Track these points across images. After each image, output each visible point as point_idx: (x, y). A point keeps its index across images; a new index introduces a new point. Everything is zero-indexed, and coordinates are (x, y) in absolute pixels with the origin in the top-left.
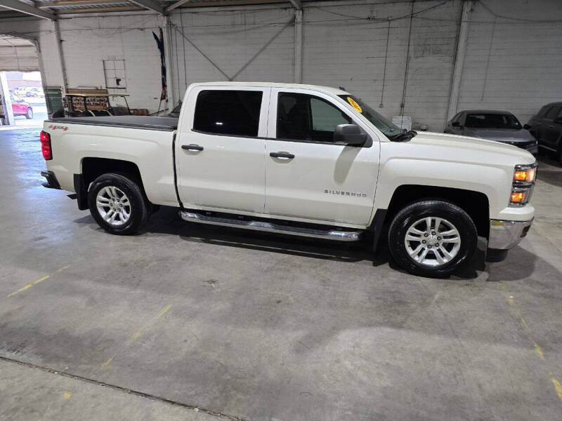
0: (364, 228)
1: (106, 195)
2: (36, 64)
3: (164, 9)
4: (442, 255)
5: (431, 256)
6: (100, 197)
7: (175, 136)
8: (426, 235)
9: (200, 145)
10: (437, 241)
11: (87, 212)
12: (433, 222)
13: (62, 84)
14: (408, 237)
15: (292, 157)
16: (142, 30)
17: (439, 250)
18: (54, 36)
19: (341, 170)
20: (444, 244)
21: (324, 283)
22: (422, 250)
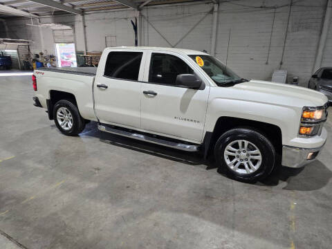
0: (200, 143)
1: (61, 112)
2: (72, 39)
3: (138, 6)
4: (250, 167)
5: (242, 167)
6: (59, 113)
7: (94, 79)
8: (239, 152)
9: (106, 85)
10: (246, 157)
11: (53, 122)
12: (243, 143)
13: (84, 50)
14: (226, 153)
15: (155, 94)
16: (126, 19)
17: (248, 163)
18: (81, 24)
19: (185, 104)
20: (251, 160)
21: (166, 177)
22: (237, 162)
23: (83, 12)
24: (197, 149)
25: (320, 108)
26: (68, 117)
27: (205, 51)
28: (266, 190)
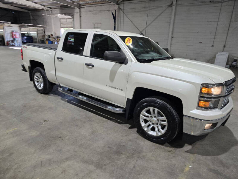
0: (124, 107)
3: (117, 2)
5: (153, 129)
6: (35, 77)
7: (56, 53)
8: (152, 117)
9: (63, 58)
10: (157, 122)
12: (154, 110)
14: (142, 117)
15: (93, 66)
16: (109, 11)
17: (158, 127)
18: (78, 14)
20: (161, 124)
21: (93, 132)
22: (149, 125)
23: (80, 6)
24: (123, 111)
25: (219, 85)
26: (41, 80)
27: (142, 34)
28: (170, 151)
